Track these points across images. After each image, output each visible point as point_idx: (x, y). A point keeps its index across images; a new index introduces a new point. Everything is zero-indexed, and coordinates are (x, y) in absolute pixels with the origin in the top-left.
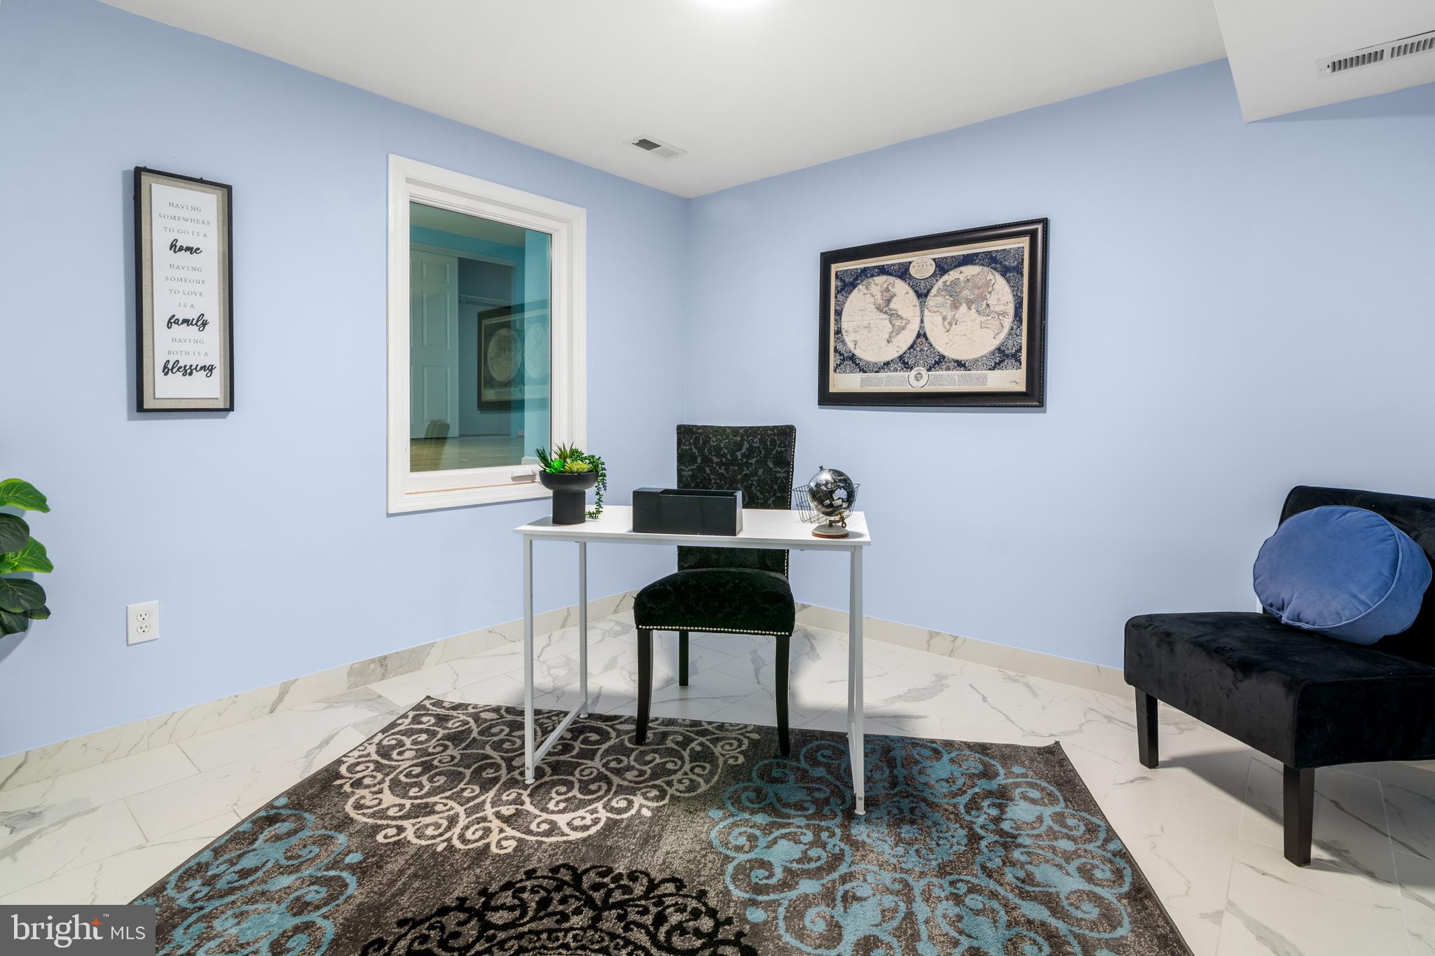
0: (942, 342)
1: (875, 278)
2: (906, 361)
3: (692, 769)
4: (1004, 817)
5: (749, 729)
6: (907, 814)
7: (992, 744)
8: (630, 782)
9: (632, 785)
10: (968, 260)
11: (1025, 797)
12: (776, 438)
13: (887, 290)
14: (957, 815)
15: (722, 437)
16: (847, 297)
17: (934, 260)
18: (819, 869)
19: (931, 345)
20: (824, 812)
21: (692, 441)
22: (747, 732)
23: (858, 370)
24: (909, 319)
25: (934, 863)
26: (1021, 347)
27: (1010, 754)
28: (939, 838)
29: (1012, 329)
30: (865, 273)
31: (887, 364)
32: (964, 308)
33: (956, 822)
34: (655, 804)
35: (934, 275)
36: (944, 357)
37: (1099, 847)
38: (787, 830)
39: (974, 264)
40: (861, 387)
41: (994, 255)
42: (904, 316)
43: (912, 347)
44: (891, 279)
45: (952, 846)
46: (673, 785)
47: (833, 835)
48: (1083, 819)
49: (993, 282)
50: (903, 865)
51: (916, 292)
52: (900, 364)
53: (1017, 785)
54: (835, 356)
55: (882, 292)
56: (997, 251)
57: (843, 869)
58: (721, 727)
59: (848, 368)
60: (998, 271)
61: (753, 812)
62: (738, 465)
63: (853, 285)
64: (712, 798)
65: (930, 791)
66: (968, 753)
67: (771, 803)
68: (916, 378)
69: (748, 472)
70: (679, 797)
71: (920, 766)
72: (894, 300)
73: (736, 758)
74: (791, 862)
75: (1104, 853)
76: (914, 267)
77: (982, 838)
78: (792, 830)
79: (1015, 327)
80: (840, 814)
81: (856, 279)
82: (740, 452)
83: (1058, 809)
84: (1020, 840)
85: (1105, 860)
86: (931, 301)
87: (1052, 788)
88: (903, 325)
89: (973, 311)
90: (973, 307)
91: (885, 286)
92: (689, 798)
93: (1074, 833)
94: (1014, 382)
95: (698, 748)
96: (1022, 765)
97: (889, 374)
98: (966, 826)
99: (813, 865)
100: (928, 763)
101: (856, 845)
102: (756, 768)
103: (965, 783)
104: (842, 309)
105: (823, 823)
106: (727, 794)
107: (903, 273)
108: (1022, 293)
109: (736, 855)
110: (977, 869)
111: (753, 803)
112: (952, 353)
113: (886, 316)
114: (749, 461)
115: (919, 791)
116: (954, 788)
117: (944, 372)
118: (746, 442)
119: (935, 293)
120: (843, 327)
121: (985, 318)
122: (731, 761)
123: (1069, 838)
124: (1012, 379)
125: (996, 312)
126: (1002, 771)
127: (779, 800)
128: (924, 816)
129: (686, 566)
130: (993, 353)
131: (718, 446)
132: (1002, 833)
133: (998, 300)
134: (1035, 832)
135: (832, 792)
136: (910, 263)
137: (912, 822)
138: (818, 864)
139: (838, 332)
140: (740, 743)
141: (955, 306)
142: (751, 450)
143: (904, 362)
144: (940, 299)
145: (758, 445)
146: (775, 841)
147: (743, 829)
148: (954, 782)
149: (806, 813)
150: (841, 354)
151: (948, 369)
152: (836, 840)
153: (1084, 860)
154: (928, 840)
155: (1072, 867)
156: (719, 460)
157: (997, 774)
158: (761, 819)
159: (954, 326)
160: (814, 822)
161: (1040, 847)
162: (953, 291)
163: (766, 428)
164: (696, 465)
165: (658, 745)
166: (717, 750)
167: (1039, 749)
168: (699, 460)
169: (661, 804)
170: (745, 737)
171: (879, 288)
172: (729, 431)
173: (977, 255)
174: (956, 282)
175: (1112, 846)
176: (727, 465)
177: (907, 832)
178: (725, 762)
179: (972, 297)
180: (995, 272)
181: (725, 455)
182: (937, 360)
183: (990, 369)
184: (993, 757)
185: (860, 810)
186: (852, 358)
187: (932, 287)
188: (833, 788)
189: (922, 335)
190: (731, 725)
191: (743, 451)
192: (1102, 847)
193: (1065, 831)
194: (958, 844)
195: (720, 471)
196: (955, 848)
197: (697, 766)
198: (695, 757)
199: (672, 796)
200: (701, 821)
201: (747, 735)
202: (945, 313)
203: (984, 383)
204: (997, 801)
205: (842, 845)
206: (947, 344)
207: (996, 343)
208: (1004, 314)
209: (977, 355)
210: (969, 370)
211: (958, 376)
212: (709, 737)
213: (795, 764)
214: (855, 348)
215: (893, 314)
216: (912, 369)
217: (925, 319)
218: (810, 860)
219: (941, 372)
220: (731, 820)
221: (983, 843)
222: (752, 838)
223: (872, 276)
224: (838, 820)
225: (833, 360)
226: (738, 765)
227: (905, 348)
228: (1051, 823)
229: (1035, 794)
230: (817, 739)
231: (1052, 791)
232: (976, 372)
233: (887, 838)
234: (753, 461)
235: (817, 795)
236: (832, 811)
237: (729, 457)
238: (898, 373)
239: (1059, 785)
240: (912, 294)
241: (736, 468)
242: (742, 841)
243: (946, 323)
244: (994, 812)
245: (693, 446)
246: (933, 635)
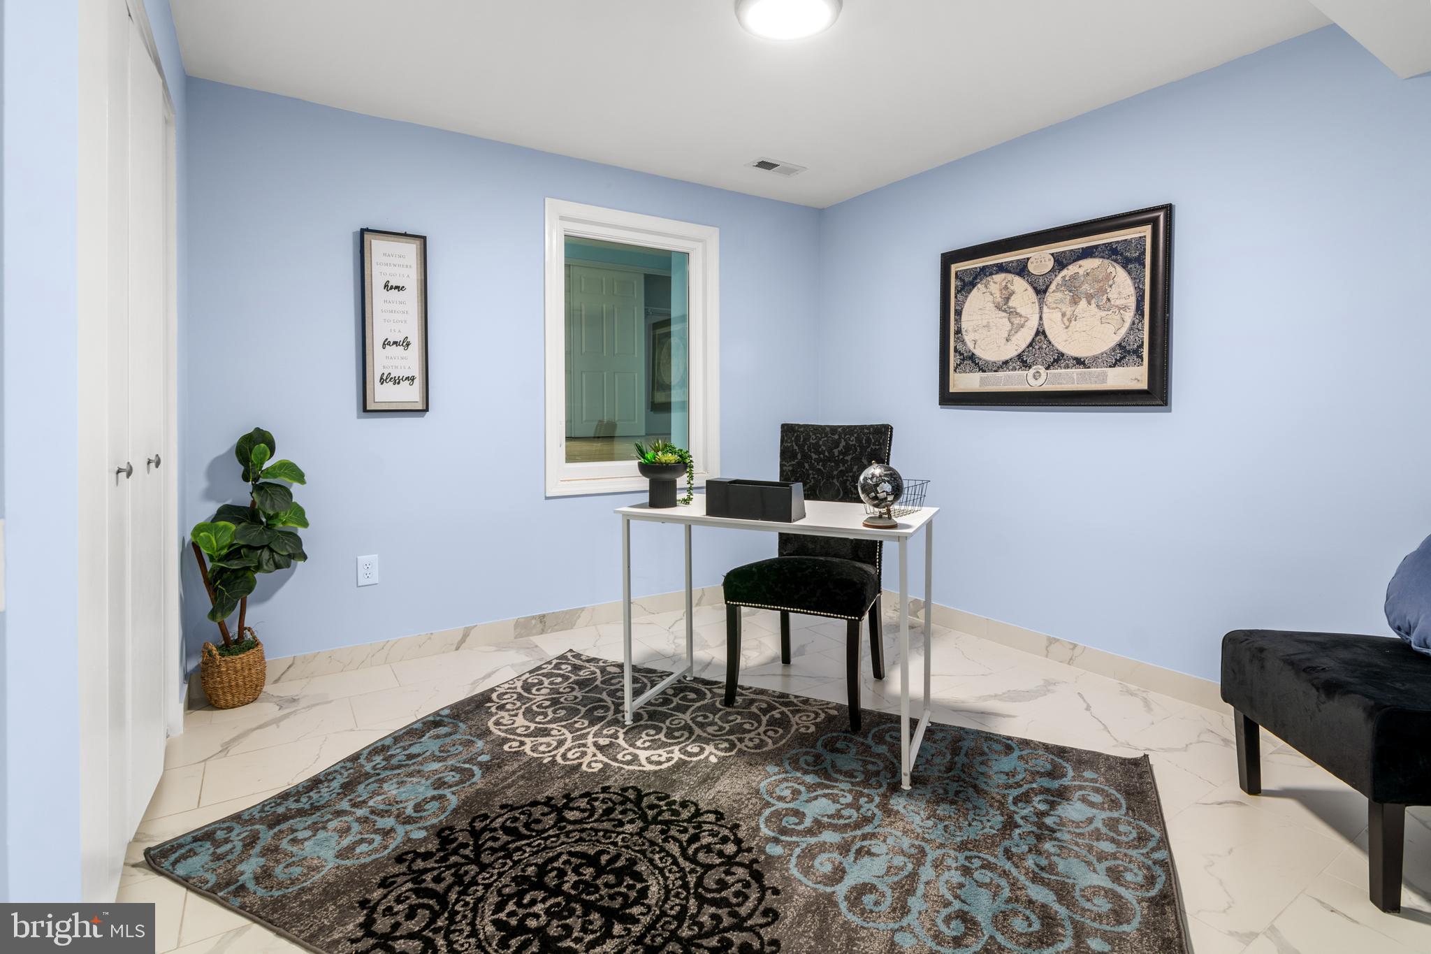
0: (1062, 340)
1: (994, 276)
2: (1025, 359)
3: (765, 732)
4: (1052, 813)
5: (830, 706)
6: (951, 795)
7: (1073, 749)
8: (709, 734)
9: (710, 736)
10: (1087, 253)
11: (1084, 800)
12: (871, 437)
13: (1006, 288)
14: (1002, 804)
15: (821, 435)
16: (967, 297)
17: (1052, 254)
18: (845, 825)
19: (1050, 343)
20: (870, 782)
21: (793, 439)
22: (827, 708)
23: (978, 370)
24: (1028, 316)
25: (959, 839)
26: (1143, 342)
27: (1085, 760)
28: (974, 820)
29: (1134, 323)
30: (984, 272)
31: (1006, 363)
32: (1083, 303)
33: (999, 809)
34: (723, 754)
35: (1053, 270)
36: (1063, 355)
37: (1143, 854)
38: (830, 791)
39: (1094, 257)
40: (980, 386)
41: (1114, 247)
42: (1023, 313)
43: (1031, 345)
44: (1010, 276)
45: (983, 828)
46: (744, 742)
47: (871, 801)
48: (1138, 827)
49: (1113, 275)
50: (926, 836)
51: (1035, 288)
52: (1018, 363)
53: (1081, 788)
54: (955, 356)
55: (1001, 290)
56: (1117, 242)
57: (868, 829)
58: (806, 701)
59: (968, 368)
60: (1118, 263)
61: (806, 772)
62: (835, 461)
63: (973, 285)
64: (775, 757)
65: (985, 780)
66: (1041, 753)
67: (825, 768)
68: (1034, 376)
69: (844, 468)
70: (745, 751)
71: (986, 757)
72: (1012, 298)
73: (808, 728)
74: (823, 816)
75: (1146, 860)
76: (1032, 263)
77: (1018, 826)
78: (835, 791)
79: (1137, 321)
80: (885, 786)
81: (975, 278)
82: (837, 450)
83: (1115, 814)
84: (1058, 835)
85: (1142, 866)
86: (1050, 297)
87: (1119, 796)
88: (1022, 322)
89: (1093, 305)
90: (1093, 301)
91: (1004, 284)
92: (753, 754)
93: (1123, 838)
94: (1136, 379)
95: (778, 716)
96: (1097, 770)
97: (1008, 373)
98: (1007, 815)
99: (842, 822)
100: (996, 757)
101: (888, 812)
102: (823, 738)
103: (1024, 778)
104: (962, 309)
105: (866, 791)
106: (788, 755)
107: (1021, 269)
108: (1144, 285)
109: (777, 803)
110: (999, 851)
111: (808, 765)
112: (1071, 350)
113: (1004, 314)
114: (846, 458)
115: (974, 779)
116: (1011, 781)
117: (1063, 370)
118: (843, 440)
119: (1054, 288)
120: (963, 327)
121: (1107, 313)
122: (803, 730)
123: (1113, 841)
124: (1134, 376)
125: (1117, 306)
126: (1071, 773)
127: (833, 766)
128: (968, 799)
129: (785, 553)
130: (1113, 350)
131: (817, 443)
132: (1041, 825)
133: (1120, 293)
134: (1078, 831)
135: (886, 768)
136: (1028, 259)
137: (952, 803)
138: (847, 821)
139: (958, 332)
140: (817, 715)
141: (1075, 302)
142: (848, 448)
143: (1022, 361)
144: (1059, 295)
145: (854, 443)
146: (816, 798)
147: (791, 784)
148: (1013, 776)
149: (853, 780)
150: (961, 354)
151: (1067, 367)
152: (872, 806)
153: (1120, 862)
154: (961, 819)
155: (1101, 867)
156: (817, 457)
157: (1064, 775)
158: (810, 779)
159: (1073, 322)
160: (858, 788)
161: (1077, 844)
162: (1071, 286)
163: (862, 427)
164: (796, 461)
165: (743, 709)
166: (795, 719)
167: (1125, 759)
168: (799, 456)
169: (728, 754)
170: (823, 712)
171: (997, 286)
172: (828, 429)
173: (1096, 247)
174: (1075, 277)
175: (1158, 855)
176: (824, 462)
177: (942, 810)
178: (797, 730)
179: (1092, 291)
180: (1115, 264)
181: (823, 452)
182: (1056, 358)
183: (1110, 366)
184: (1068, 761)
185: (906, 785)
186: (972, 357)
187: (1051, 283)
188: (888, 763)
189: (1041, 333)
190: (815, 700)
191: (840, 449)
192: (1147, 855)
193: (1112, 834)
194: (991, 827)
195: (818, 467)
196: (985, 830)
197: (771, 730)
198: (772, 722)
199: (740, 750)
200: (758, 773)
201: (826, 710)
202: (1064, 310)
203: (1104, 381)
204: (1052, 798)
205: (876, 811)
206: (1066, 341)
207: (1117, 339)
208: (1125, 308)
209: (1097, 352)
210: (1089, 367)
211: (1077, 374)
212: (791, 708)
213: (861, 740)
214: (974, 348)
215: (1011, 312)
216: (1030, 367)
217: (1044, 316)
218: (842, 817)
219: (1059, 371)
220: (783, 776)
221: (1017, 831)
222: (796, 793)
223: (991, 274)
224: (882, 790)
225: (953, 360)
226: (807, 733)
227: (1024, 346)
228: (1100, 825)
229: (1097, 798)
230: (892, 722)
231: (1117, 799)
232: (1096, 369)
233: (922, 812)
234: (849, 458)
235: (870, 767)
236: (878, 781)
237: (827, 454)
238: (1016, 372)
239: (1128, 794)
240: (1031, 291)
241: (833, 464)
242: (787, 793)
243: (1065, 319)
244: (1043, 807)
245: (794, 444)
246: (1052, 641)
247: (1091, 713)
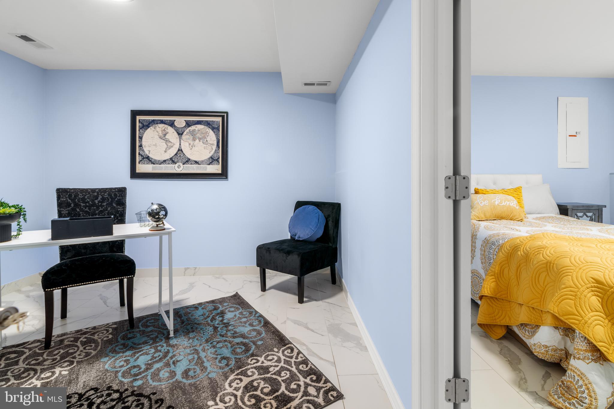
0: (189, 153)
1: (158, 125)
2: (173, 160)
3: (84, 349)
4: (224, 319)
5: (110, 325)
6: (191, 330)
7: (215, 299)
8: (49, 365)
9: (51, 366)
11: (229, 311)
12: (117, 193)
13: (164, 130)
14: (208, 324)
15: (86, 193)
16: (145, 131)
17: (185, 120)
18: (160, 359)
19: (184, 154)
20: (157, 341)
21: (67, 196)
22: (109, 326)
23: (151, 163)
24: (175, 143)
25: (204, 340)
26: (219, 157)
27: (222, 301)
28: (204, 333)
29: (216, 150)
30: (154, 122)
31: (165, 161)
32: (197, 141)
33: (209, 326)
34: (69, 368)
35: (185, 127)
36: (190, 159)
37: (253, 317)
38: (142, 352)
39: (201, 125)
40: (152, 170)
42: (172, 142)
43: (176, 154)
44: (166, 126)
45: (208, 333)
46: (76, 358)
47: (163, 346)
48: (248, 311)
49: (208, 132)
50: (193, 345)
51: (178, 133)
52: (171, 161)
53: (226, 309)
54: (139, 157)
55: (162, 131)
56: (210, 121)
57: (170, 355)
58: (94, 328)
59: (146, 162)
61: (123, 352)
62: (96, 206)
63: (148, 126)
64: (97, 357)
65: (197, 320)
66: (208, 304)
67: (131, 346)
68: (178, 167)
69: (102, 209)
70: (82, 361)
71: (191, 314)
72: (167, 135)
73: (108, 337)
74: (148, 361)
75: (255, 318)
76: (176, 122)
77: (218, 327)
78: (144, 351)
79: (217, 150)
80: (164, 339)
81: (149, 124)
82: (97, 200)
83: (240, 311)
84: (230, 324)
85: (255, 320)
86: (184, 137)
87: (237, 306)
88: (172, 145)
89: (201, 142)
90: (201, 141)
91: (163, 128)
92: (88, 359)
93: (246, 316)
94: (217, 169)
95: (85, 340)
96: (227, 302)
97: (166, 165)
98: (212, 326)
99: (157, 359)
100: (194, 312)
101: (173, 346)
102: (119, 337)
103: (209, 314)
104: (142, 136)
105: (157, 344)
106: (108, 351)
107: (172, 124)
109: (121, 369)
110: (218, 336)
111: (123, 349)
112: (193, 158)
113: (164, 141)
114: (103, 204)
115: (193, 321)
116: (205, 316)
117: (190, 165)
118: (100, 196)
119: (186, 134)
120: (143, 144)
121: (206, 145)
122: (105, 339)
123: (245, 317)
124: (216, 169)
125: (210, 144)
126: (220, 306)
127: (135, 344)
128: (197, 328)
129: (66, 258)
130: (209, 159)
131: (84, 198)
132: (224, 324)
133: (211, 139)
134: (234, 320)
135: (158, 334)
136: (175, 120)
137: (193, 332)
138: (160, 357)
139: (141, 146)
140: (108, 331)
141: (194, 140)
142: (103, 199)
143: (172, 161)
144: (188, 137)
145: (107, 196)
146: (138, 358)
147: (121, 360)
148: (205, 315)
149: (149, 344)
150: (142, 156)
151: (191, 164)
152: (165, 347)
154: (200, 334)
155: (247, 325)
156: (84, 205)
157: (219, 308)
158: (128, 353)
159: (194, 147)
160: (153, 345)
161: (237, 323)
162: (193, 134)
163: (111, 189)
164: (70, 208)
165: (59, 346)
166: (96, 337)
167: (231, 296)
168: (72, 205)
169: (72, 366)
170: (109, 328)
171: (160, 129)
172: (89, 190)
173: (202, 121)
174: (194, 130)
175: (257, 315)
176: (90, 207)
177: (191, 335)
178: (102, 340)
179: (201, 137)
180: (209, 128)
181: (88, 202)
182: (187, 160)
183: (208, 165)
184: (217, 303)
185: (172, 334)
186: (148, 158)
187: (184, 131)
188: (158, 332)
189: (180, 150)
190: (99, 326)
191: (99, 200)
192: (254, 316)
193: (243, 316)
194: (211, 332)
195: (85, 210)
196: (210, 333)
197: (87, 346)
198: (83, 344)
199: (77, 362)
200: (98, 364)
201: (110, 327)
202: (190, 142)
203: (206, 170)
204: (221, 315)
205: (168, 348)
206: (191, 154)
207: (210, 155)
208: (213, 144)
209: (203, 159)
210: (200, 165)
211: (196, 167)
212: (88, 334)
213: (138, 330)
214: (149, 154)
215: (167, 140)
216: (176, 163)
217: (182, 144)
218: (156, 358)
219: (188, 165)
220: (114, 359)
221: (219, 329)
222: (127, 361)
223: (157, 123)
224: (164, 341)
225: (138, 158)
226: (110, 339)
227: (173, 155)
228: (239, 316)
229: (232, 309)
230: (145, 318)
231: (237, 307)
232: (203, 165)
233: (185, 340)
234: (105, 204)
235: (152, 336)
236: (160, 339)
237: (90, 203)
238: (170, 165)
239: (239, 304)
240: (176, 133)
241: (95, 208)
242: (122, 363)
243: (190, 146)
244: (221, 319)
245: (68, 199)
246: (186, 269)
247: (212, 288)
